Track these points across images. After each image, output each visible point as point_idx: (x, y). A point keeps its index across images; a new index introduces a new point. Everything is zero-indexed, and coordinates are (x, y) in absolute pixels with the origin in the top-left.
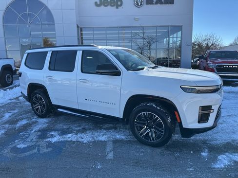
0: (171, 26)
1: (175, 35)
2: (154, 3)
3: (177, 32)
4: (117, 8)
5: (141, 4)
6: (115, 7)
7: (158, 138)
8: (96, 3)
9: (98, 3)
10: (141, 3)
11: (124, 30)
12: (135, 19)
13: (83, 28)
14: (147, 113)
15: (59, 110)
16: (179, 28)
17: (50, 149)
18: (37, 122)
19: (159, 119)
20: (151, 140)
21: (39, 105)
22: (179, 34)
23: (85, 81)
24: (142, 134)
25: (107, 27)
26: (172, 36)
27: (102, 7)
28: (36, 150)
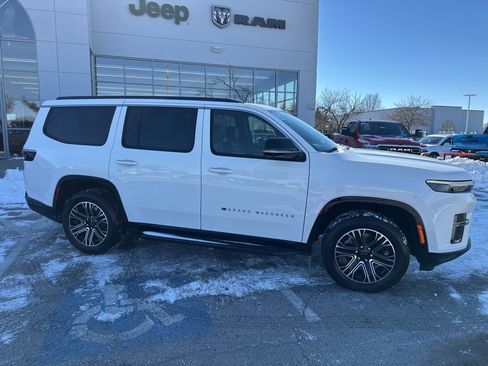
0: (281, 71)
1: (281, 88)
2: (249, 22)
3: (284, 82)
4: (177, 23)
5: (225, 22)
6: (172, 21)
7: (381, 276)
8: (132, 7)
9: (137, 7)
10: (226, 19)
11: (167, 67)
12: (213, 49)
13: (99, 56)
14: (362, 231)
15: (146, 233)
16: (294, 75)
17: (179, 318)
18: (89, 263)
19: (387, 240)
20: (367, 280)
21: (85, 226)
22: (290, 86)
23: (223, 172)
24: (348, 271)
25: (156, 61)
26: (274, 90)
27: (145, 18)
28: (150, 322)
